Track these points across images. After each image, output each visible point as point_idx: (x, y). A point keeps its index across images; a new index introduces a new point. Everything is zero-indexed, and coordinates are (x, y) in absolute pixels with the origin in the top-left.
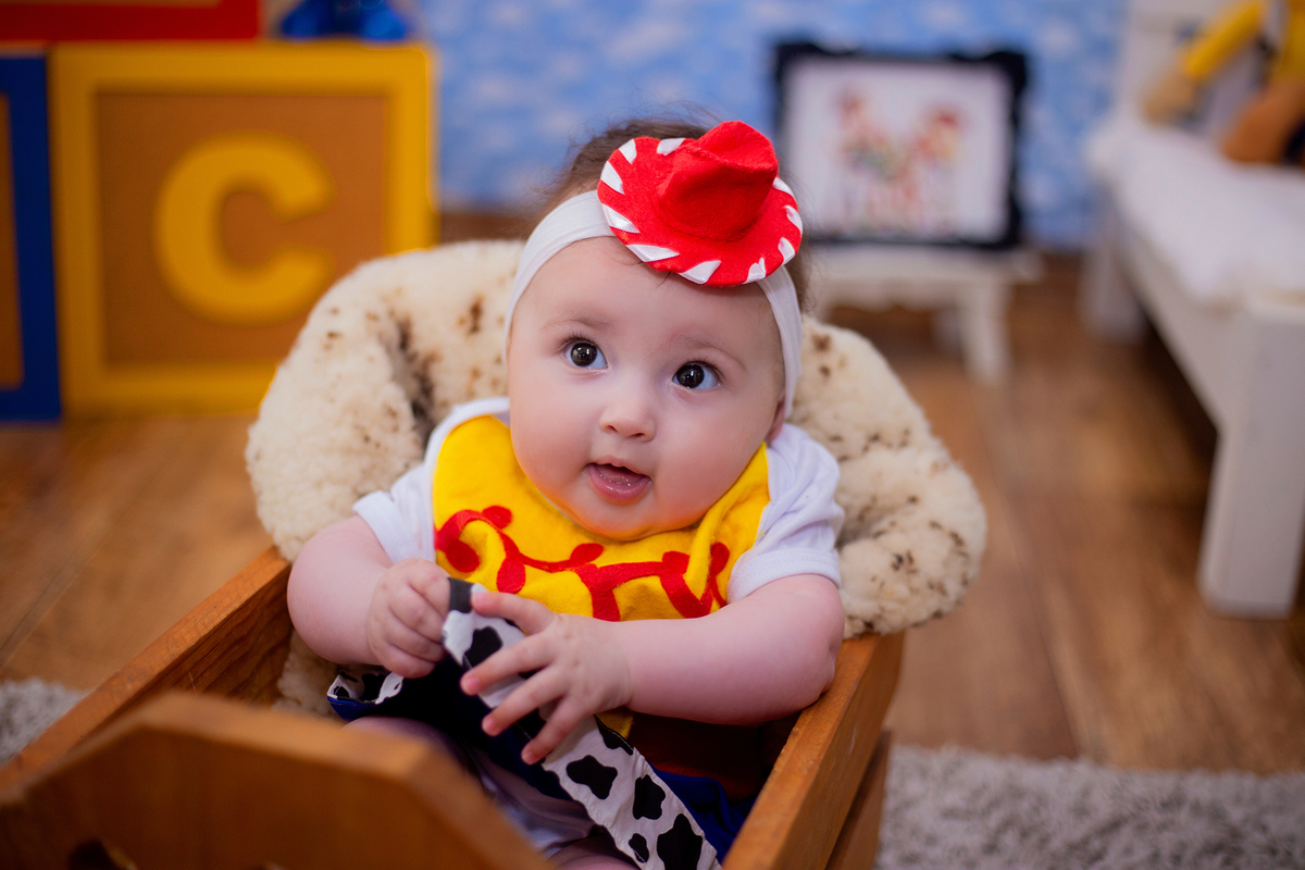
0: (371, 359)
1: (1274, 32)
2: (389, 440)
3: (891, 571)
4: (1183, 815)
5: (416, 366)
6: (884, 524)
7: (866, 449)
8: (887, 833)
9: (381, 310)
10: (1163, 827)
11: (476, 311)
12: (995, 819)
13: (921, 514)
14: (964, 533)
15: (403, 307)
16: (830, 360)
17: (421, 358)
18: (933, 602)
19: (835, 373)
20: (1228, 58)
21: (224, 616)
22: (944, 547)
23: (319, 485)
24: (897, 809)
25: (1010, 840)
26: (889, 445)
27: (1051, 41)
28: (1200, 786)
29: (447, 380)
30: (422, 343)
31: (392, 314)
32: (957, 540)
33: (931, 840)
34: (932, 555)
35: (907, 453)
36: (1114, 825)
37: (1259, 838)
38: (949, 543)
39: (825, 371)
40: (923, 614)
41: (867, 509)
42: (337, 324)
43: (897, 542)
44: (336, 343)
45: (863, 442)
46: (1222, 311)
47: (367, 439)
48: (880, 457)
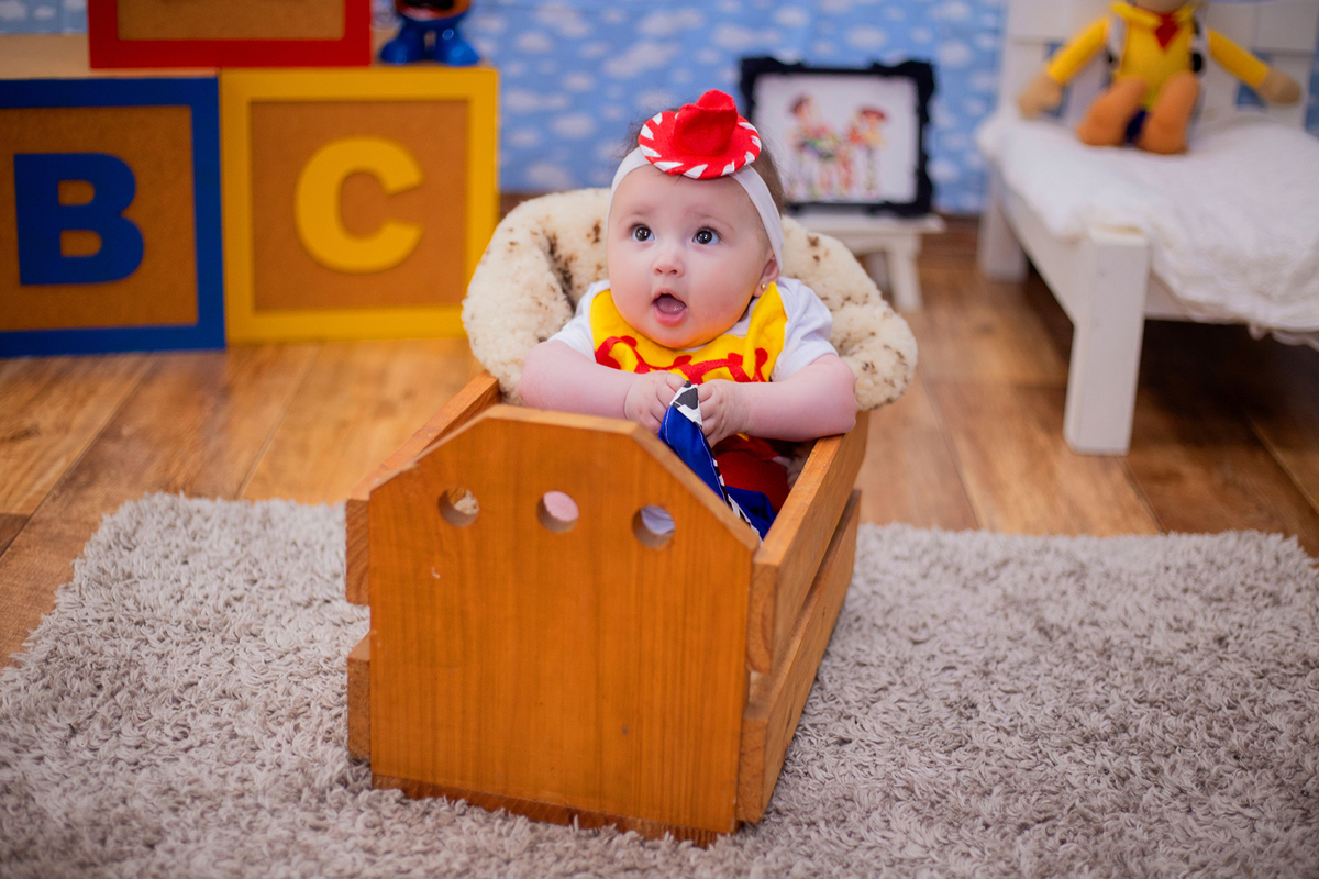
0: (537, 258)
1: (1116, 48)
2: (553, 305)
3: (862, 371)
4: (1049, 558)
5: (561, 265)
6: (856, 348)
7: (843, 305)
8: (857, 568)
9: (538, 229)
10: (1036, 564)
11: (597, 229)
12: (926, 561)
13: (878, 342)
14: (904, 352)
15: (552, 228)
16: (819, 252)
17: (563, 259)
18: (887, 392)
19: (822, 259)
20: (1083, 65)
21: (469, 404)
22: (893, 359)
23: (513, 331)
24: (863, 557)
25: (937, 571)
26: (857, 303)
27: (948, 57)
28: (1062, 542)
29: (580, 272)
30: (564, 250)
31: (544, 232)
32: (901, 356)
33: (885, 572)
34: (886, 363)
35: (866, 307)
36: (1005, 563)
37: (1100, 569)
38: (896, 357)
39: (817, 258)
40: (881, 398)
41: (845, 340)
42: (514, 238)
43: (864, 357)
44: (515, 248)
45: (841, 301)
46: (1073, 242)
47: (540, 304)
48: (851, 309)
